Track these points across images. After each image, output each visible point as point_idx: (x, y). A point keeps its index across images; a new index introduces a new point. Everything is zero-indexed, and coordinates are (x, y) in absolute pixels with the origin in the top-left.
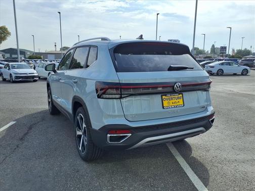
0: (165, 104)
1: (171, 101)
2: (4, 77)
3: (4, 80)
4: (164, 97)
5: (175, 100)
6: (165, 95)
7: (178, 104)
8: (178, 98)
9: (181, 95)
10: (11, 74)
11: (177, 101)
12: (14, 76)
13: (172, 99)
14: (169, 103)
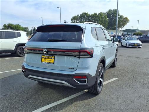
0: (43, 60)
1: (46, 59)
2: (123, 45)
3: (122, 46)
4: (43, 56)
5: (49, 59)
6: (44, 55)
7: (50, 62)
8: (52, 58)
9: (53, 57)
10: (126, 43)
11: (50, 60)
12: (128, 44)
13: (47, 58)
14: (45, 60)
